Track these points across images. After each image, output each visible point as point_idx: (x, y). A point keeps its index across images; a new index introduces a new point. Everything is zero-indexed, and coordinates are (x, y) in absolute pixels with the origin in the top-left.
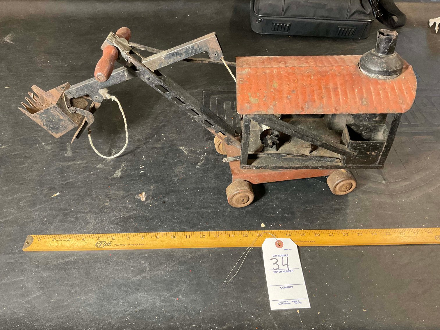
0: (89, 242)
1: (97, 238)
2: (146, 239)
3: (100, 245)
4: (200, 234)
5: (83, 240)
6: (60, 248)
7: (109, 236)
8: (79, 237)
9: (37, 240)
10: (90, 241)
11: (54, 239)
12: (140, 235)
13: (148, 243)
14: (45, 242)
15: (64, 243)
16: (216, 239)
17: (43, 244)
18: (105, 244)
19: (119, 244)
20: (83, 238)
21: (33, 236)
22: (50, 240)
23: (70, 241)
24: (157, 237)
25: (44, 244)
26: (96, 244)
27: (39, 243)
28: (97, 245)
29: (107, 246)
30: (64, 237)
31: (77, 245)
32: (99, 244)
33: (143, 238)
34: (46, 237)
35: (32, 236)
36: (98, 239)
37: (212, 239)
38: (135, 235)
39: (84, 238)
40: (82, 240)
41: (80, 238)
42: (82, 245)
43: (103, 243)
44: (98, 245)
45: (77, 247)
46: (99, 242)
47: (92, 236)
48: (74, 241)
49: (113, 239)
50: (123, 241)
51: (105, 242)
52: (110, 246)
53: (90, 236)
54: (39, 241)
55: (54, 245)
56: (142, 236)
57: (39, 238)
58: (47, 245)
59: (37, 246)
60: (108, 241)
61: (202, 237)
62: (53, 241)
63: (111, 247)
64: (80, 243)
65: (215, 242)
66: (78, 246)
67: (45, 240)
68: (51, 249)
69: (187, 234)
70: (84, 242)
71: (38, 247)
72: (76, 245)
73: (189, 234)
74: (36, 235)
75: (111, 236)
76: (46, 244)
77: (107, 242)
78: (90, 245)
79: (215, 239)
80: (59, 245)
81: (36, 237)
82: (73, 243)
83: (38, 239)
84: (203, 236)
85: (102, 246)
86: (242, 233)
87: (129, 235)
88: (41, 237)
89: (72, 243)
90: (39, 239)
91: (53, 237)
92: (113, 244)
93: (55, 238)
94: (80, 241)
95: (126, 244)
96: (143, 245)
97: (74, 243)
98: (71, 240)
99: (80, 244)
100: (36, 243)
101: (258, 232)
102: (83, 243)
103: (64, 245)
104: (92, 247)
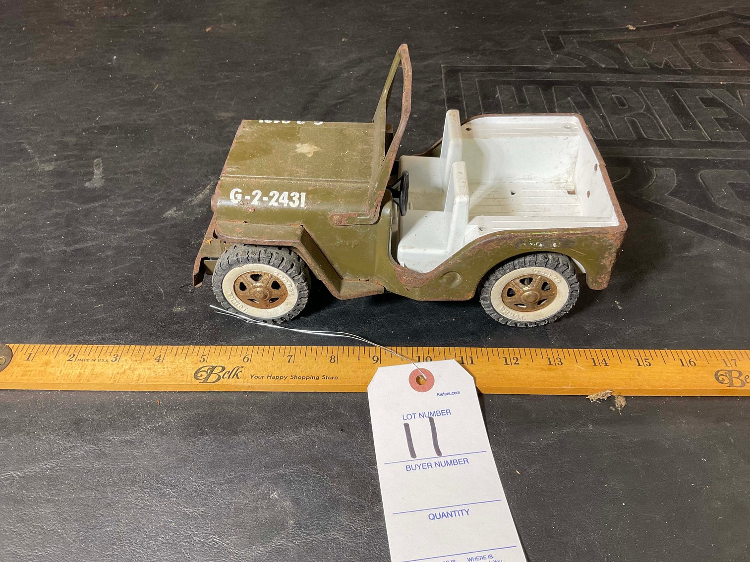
0: (174, 366)
1: (200, 355)
2: (341, 361)
3: (209, 376)
4: (501, 355)
5: (158, 361)
6: (88, 381)
7: (233, 353)
8: (147, 351)
9: (24, 356)
10: (177, 363)
11: (74, 355)
12: (325, 351)
13: (350, 374)
14: (47, 363)
15: (99, 367)
16: (554, 370)
17: (39, 369)
18: (221, 374)
19: (265, 374)
20: (157, 354)
21: (14, 347)
22: (62, 357)
23: (121, 363)
24: (376, 359)
25: (43, 369)
26: (197, 372)
27: (28, 367)
28: (199, 375)
29: (229, 378)
30: (103, 352)
31: (140, 375)
32: (205, 375)
33: (333, 360)
34: (51, 350)
35: (11, 346)
36: (202, 360)
37: (542, 369)
38: (309, 351)
39: (162, 357)
40: (153, 362)
41: (148, 357)
42: (153, 375)
43: (216, 371)
44: (202, 375)
45: (140, 381)
46: (206, 369)
47: (185, 351)
48: (130, 362)
49: (246, 360)
50: (276, 367)
51: (224, 369)
52: (238, 378)
53: (180, 351)
54: (28, 360)
55: (71, 371)
56: (329, 355)
57: (29, 351)
58: (50, 373)
59: (21, 374)
60: (231, 366)
61: (509, 362)
62: (69, 360)
63: (240, 382)
64: (150, 369)
65: (553, 377)
66: (142, 377)
67: (47, 357)
68: (62, 382)
69: (463, 355)
70: (159, 366)
71: (22, 376)
72: (137, 373)
73: (469, 355)
74: (22, 345)
75: (239, 352)
76: (49, 369)
77: (229, 368)
78: (179, 374)
79: (550, 370)
80: (87, 372)
81: (20, 351)
82: (127, 367)
83: (27, 354)
84: (514, 362)
85: (213, 377)
86: (632, 354)
87: (293, 351)
88: (35, 350)
89: (123, 369)
90: (31, 354)
91: (72, 352)
92: (245, 373)
93: (76, 354)
94: (147, 365)
95: (285, 374)
96: (336, 378)
97: (130, 369)
98: (123, 359)
99: (148, 372)
100: (19, 366)
101: (680, 355)
102: (159, 368)
103: (101, 373)
104: (183, 381)
